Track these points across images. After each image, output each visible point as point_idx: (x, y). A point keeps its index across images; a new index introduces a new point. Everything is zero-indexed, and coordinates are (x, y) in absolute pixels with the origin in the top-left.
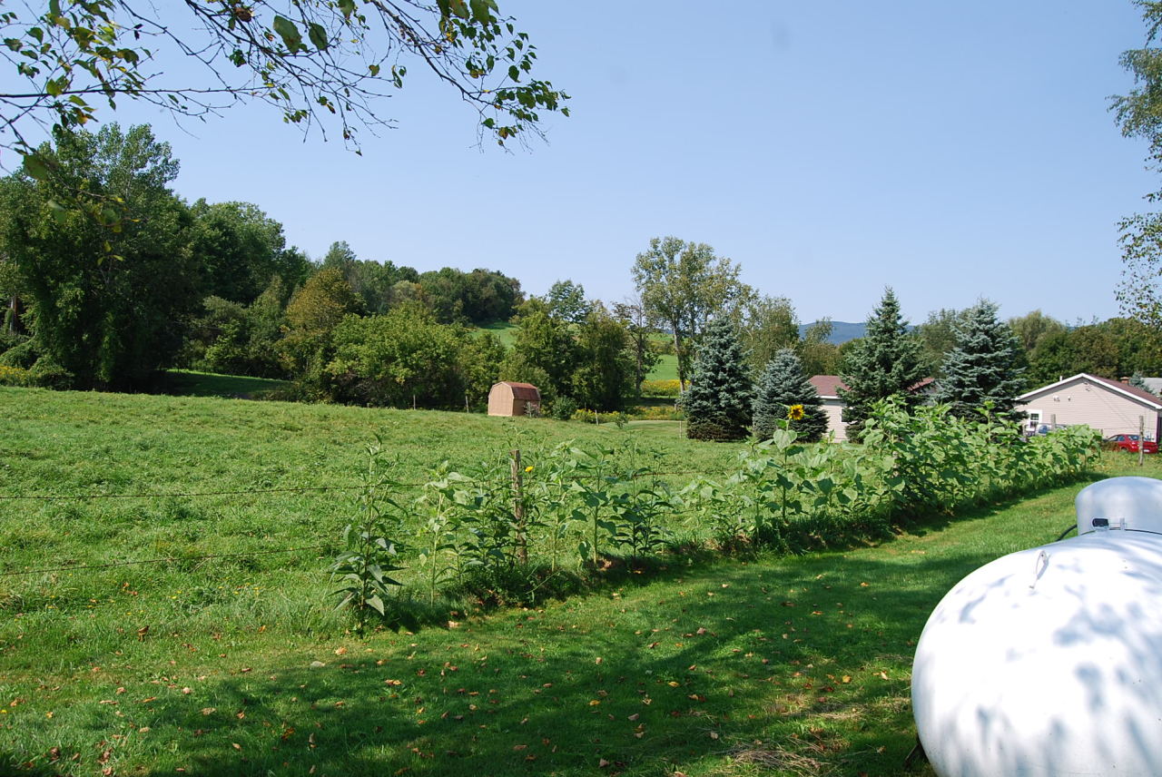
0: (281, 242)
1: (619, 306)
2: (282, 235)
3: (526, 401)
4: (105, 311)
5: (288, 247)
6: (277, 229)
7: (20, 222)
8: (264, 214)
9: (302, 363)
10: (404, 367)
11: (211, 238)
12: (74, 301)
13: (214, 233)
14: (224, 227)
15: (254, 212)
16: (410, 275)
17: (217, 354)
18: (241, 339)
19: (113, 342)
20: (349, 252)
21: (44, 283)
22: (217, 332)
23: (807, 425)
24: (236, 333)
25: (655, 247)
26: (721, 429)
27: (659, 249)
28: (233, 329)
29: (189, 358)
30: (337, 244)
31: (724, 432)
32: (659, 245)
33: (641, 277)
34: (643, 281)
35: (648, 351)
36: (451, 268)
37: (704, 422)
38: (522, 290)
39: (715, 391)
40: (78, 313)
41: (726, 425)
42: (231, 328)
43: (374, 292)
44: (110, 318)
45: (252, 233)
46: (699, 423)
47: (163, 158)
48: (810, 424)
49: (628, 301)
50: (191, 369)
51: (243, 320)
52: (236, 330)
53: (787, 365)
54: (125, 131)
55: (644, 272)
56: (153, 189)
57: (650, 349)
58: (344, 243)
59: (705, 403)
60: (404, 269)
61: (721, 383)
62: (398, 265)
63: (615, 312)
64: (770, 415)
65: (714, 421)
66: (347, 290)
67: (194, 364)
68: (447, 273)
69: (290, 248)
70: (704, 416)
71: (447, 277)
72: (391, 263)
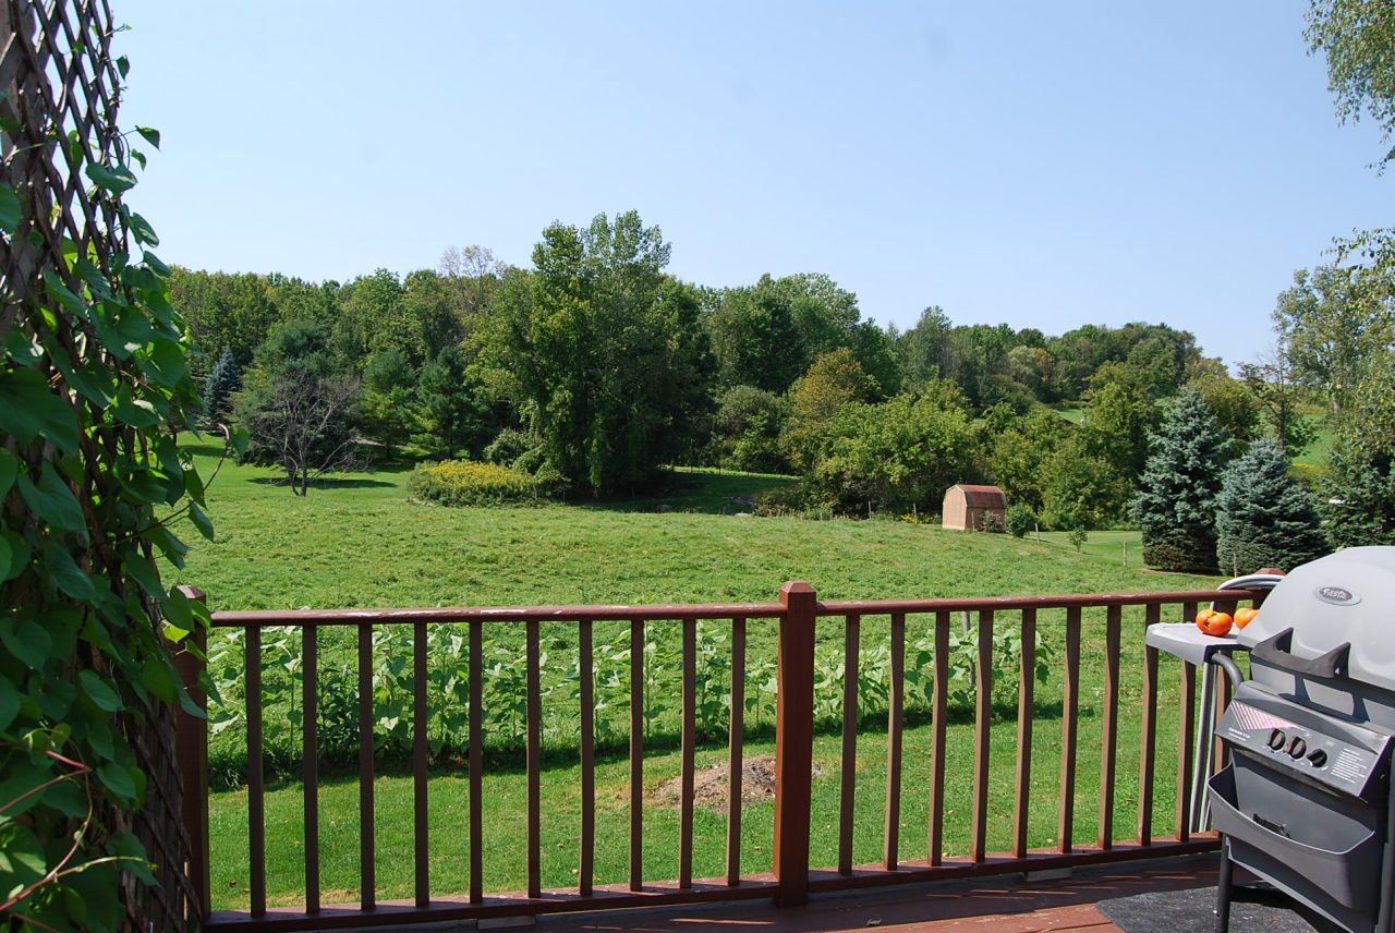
0: (855, 315)
1: (1247, 367)
2: (855, 306)
3: (985, 509)
4: (595, 411)
5: (863, 320)
6: (849, 300)
7: (516, 328)
8: (834, 284)
9: (809, 459)
10: (902, 463)
11: (757, 319)
12: (564, 404)
13: (759, 314)
14: (774, 306)
15: (824, 284)
16: (1033, 338)
17: (746, 450)
18: (771, 432)
19: (601, 445)
20: (942, 319)
21: (543, 386)
22: (748, 426)
23: (1285, 551)
24: (763, 426)
25: (1302, 282)
26: (1181, 554)
27: (1308, 283)
28: (761, 421)
29: (717, 455)
30: (929, 310)
31: (1186, 558)
32: (1308, 279)
33: (1284, 325)
34: (1289, 330)
35: (1297, 426)
36: (1094, 324)
37: (1159, 544)
38: (1197, 345)
39: (1170, 500)
40: (567, 416)
41: (1187, 547)
42: (758, 421)
43: (977, 364)
44: (600, 421)
45: (810, 309)
46: (1154, 545)
47: (653, 244)
48: (1292, 550)
49: (1263, 359)
50: (718, 467)
51: (774, 410)
52: (765, 422)
53: (1261, 463)
54: (611, 221)
55: (1289, 318)
56: (645, 277)
57: (1298, 423)
58: (937, 308)
59: (1157, 517)
60: (1026, 332)
61: (1177, 489)
62: (1017, 328)
63: (1242, 375)
64: (1234, 536)
65: (1172, 543)
66: (856, 373)
67: (721, 462)
68: (1090, 332)
69: (866, 320)
70: (1159, 535)
71: (1089, 336)
72: (1006, 326)
